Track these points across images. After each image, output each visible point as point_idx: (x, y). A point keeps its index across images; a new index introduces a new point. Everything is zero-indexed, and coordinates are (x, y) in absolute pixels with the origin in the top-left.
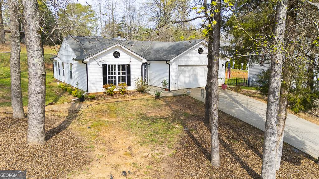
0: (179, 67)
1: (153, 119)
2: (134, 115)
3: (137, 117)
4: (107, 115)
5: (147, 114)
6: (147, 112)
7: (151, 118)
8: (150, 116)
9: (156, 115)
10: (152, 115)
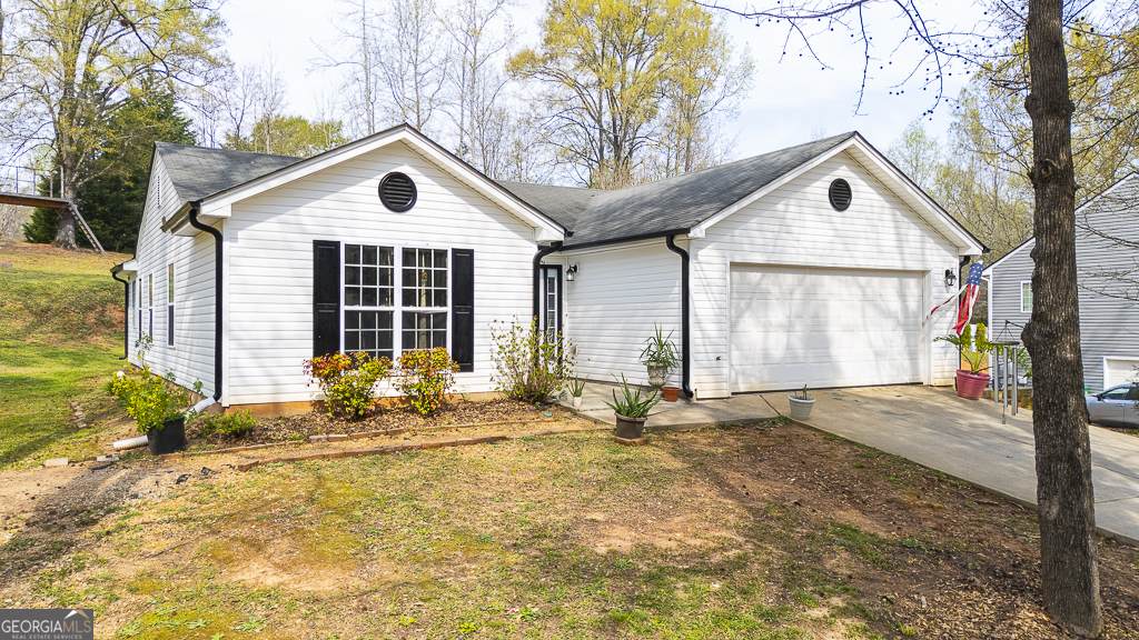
0: (736, 274)
1: (629, 573)
2: (482, 540)
3: (512, 558)
4: (285, 544)
5: (581, 531)
6: (577, 522)
7: (617, 568)
8: (602, 550)
9: (646, 539)
10: (616, 544)
